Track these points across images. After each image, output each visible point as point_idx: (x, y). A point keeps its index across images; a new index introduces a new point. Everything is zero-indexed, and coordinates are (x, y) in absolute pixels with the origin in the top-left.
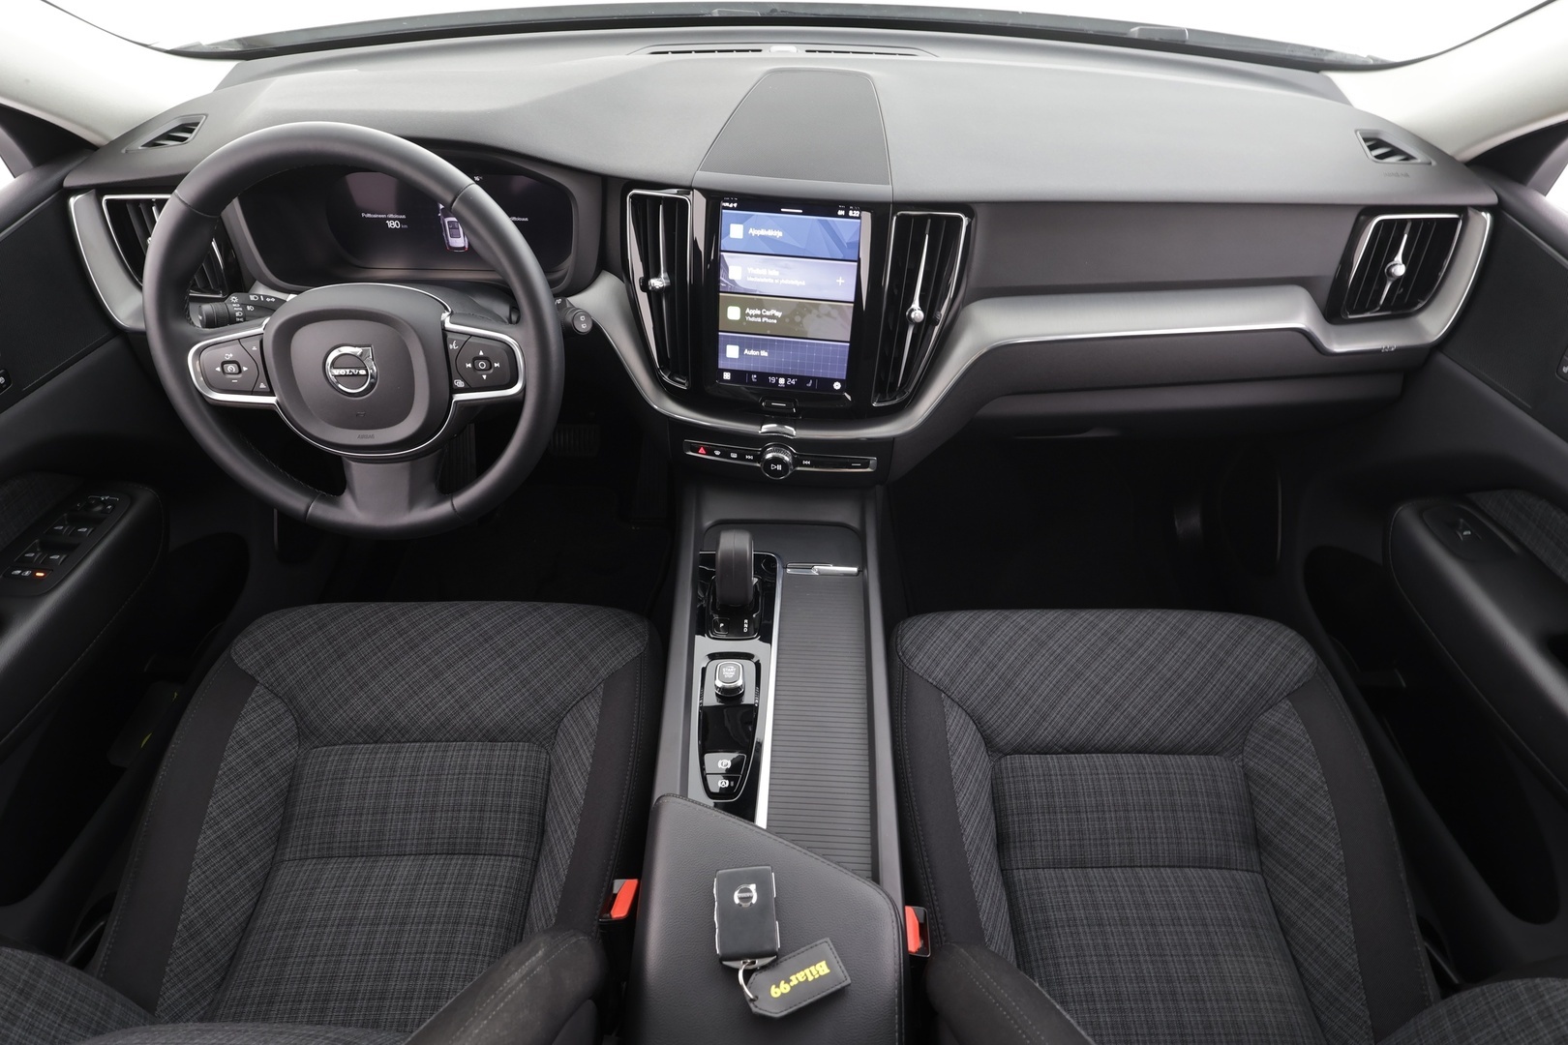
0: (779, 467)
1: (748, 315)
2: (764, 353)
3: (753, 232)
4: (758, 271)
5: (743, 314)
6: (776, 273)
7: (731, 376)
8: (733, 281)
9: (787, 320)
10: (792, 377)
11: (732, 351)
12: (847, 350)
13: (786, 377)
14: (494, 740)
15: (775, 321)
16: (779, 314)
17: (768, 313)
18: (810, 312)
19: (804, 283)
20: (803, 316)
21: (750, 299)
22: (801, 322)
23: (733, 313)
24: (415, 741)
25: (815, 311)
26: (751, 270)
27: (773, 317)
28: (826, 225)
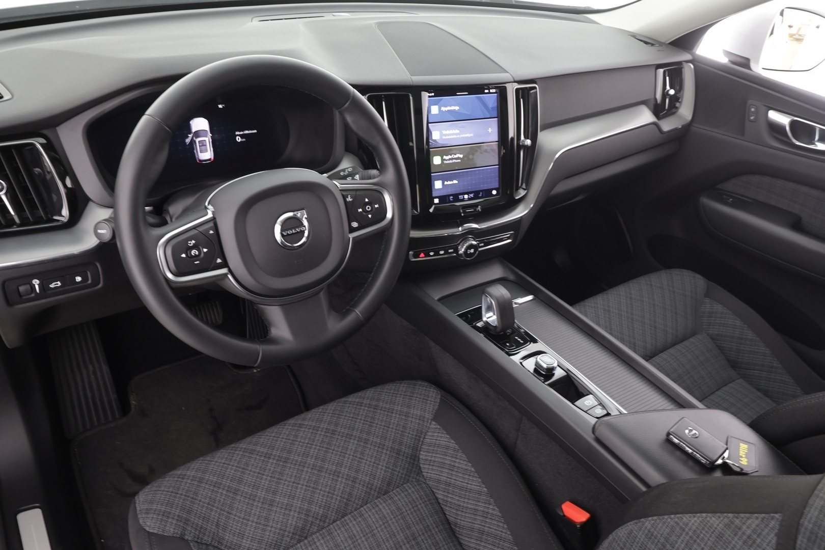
0: (472, 251)
1: (445, 160)
2: (455, 182)
3: (443, 109)
4: (448, 132)
5: (443, 160)
6: (457, 131)
7: (439, 201)
8: (435, 141)
9: (466, 159)
10: (471, 193)
11: (438, 185)
12: (497, 170)
13: (468, 193)
14: (386, 493)
15: (459, 161)
16: (461, 156)
17: (456, 156)
18: (477, 151)
19: (472, 135)
20: (473, 154)
21: (445, 150)
22: (473, 159)
23: (437, 160)
24: (334, 521)
25: (479, 150)
26: (444, 132)
27: (458, 158)
28: (480, 99)
